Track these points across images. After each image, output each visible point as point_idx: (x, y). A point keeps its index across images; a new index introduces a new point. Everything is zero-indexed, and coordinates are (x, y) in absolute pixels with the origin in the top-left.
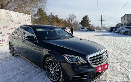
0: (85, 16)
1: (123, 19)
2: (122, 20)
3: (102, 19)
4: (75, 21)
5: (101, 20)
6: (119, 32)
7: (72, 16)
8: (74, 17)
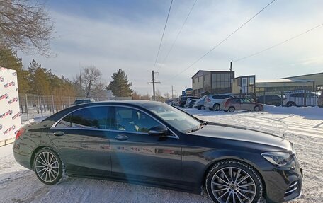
0: (119, 73)
1: (196, 80)
2: (194, 82)
3: (153, 80)
4: (99, 82)
5: (154, 82)
6: (203, 106)
7: (90, 72)
8: (95, 74)
